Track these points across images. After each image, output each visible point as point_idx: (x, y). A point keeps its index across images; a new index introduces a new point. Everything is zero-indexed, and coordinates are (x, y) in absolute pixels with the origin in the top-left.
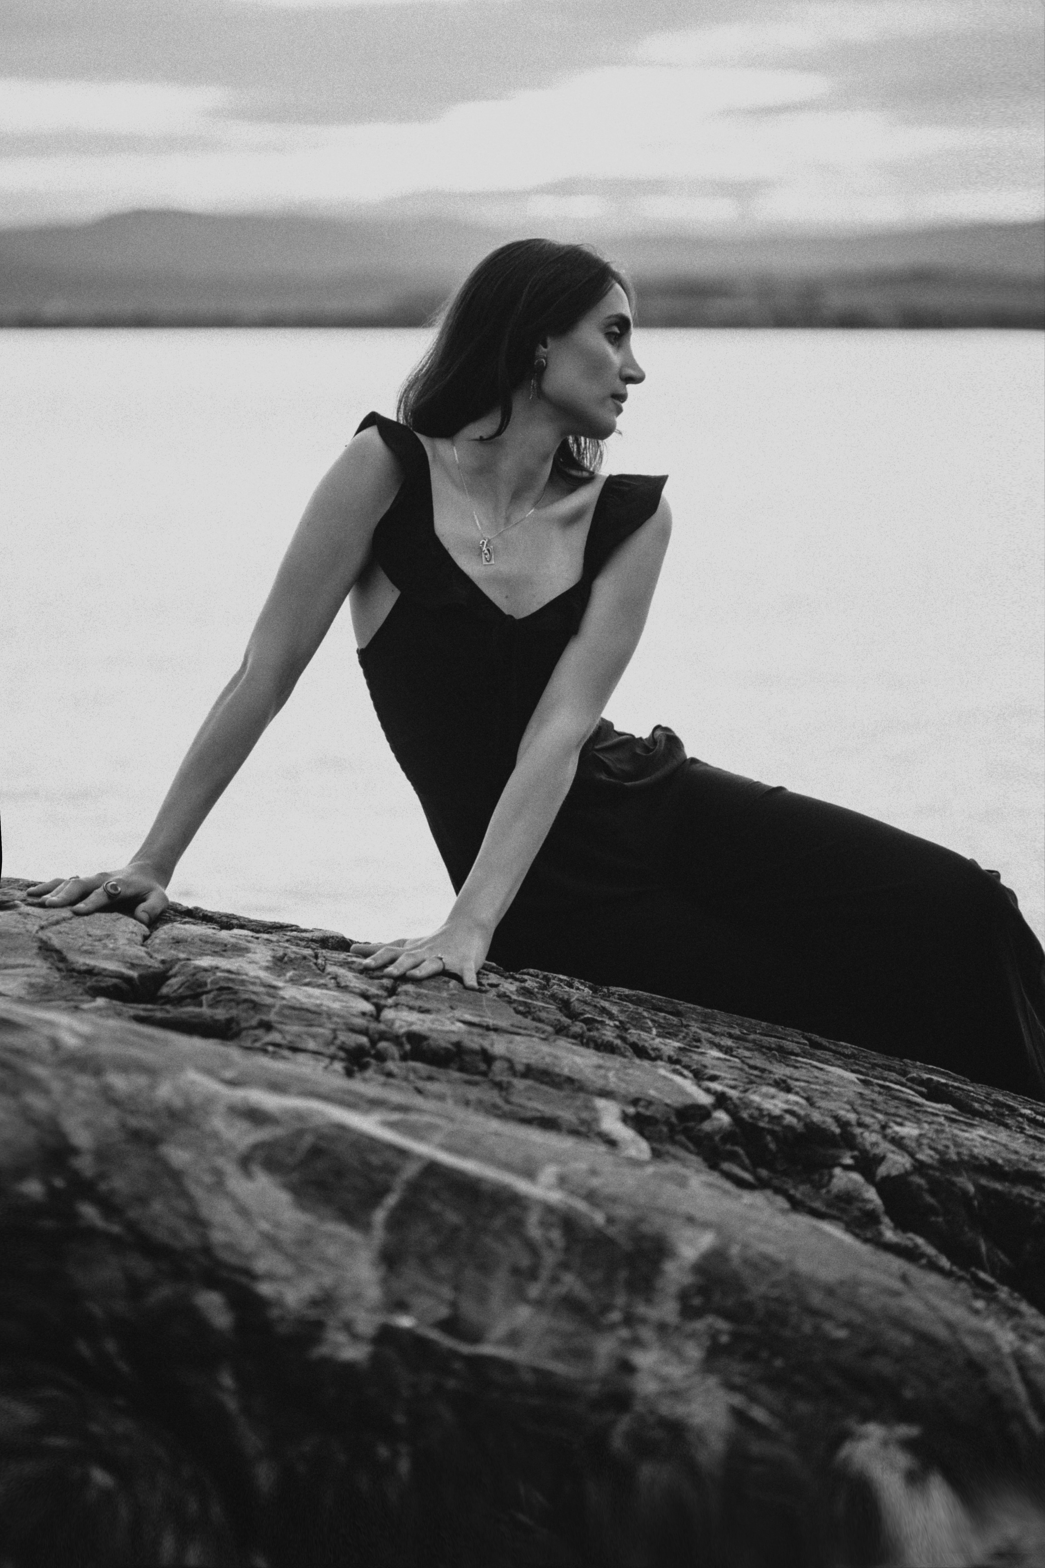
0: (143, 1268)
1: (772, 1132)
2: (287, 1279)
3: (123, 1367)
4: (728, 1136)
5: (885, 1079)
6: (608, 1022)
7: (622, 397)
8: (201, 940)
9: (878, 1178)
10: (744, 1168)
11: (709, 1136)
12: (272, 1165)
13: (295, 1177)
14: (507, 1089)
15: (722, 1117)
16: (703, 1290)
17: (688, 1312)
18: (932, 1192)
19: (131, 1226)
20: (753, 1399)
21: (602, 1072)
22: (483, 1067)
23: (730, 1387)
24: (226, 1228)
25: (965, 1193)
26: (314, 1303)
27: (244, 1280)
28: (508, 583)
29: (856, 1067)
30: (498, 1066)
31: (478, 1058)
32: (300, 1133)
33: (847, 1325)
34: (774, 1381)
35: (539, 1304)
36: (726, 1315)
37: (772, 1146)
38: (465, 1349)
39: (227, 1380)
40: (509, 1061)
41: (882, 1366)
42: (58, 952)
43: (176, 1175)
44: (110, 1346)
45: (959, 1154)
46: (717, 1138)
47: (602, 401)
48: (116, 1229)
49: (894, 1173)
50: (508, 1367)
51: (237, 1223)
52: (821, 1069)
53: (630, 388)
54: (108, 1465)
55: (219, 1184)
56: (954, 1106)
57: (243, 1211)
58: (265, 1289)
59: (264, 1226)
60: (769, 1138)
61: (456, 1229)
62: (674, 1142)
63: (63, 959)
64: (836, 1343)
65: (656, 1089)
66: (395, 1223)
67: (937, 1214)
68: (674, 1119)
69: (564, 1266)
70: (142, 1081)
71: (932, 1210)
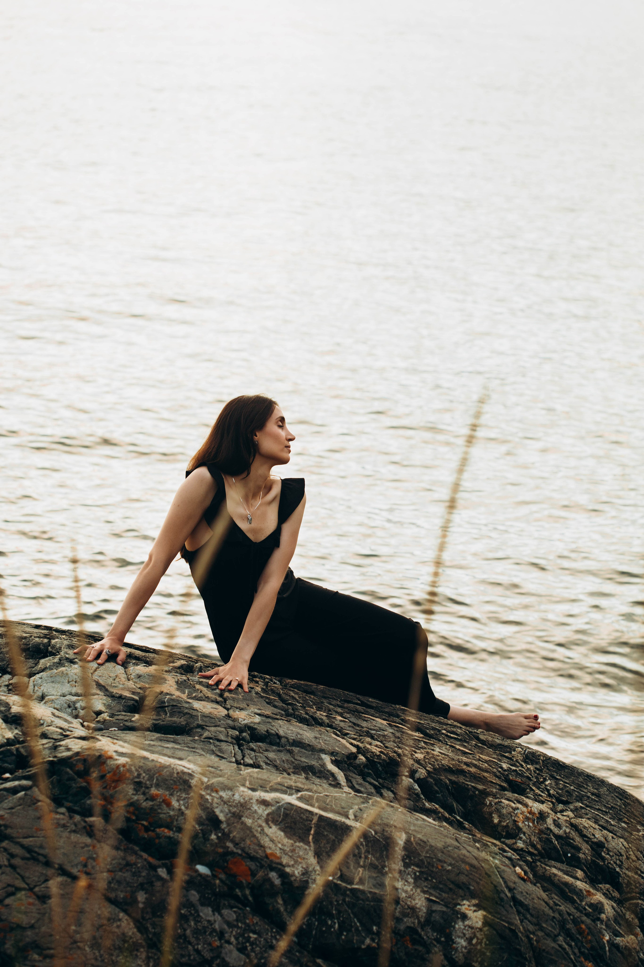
0: (253, 865)
1: (379, 763)
2: (293, 866)
3: (250, 898)
4: (366, 766)
5: (395, 722)
6: (297, 704)
7: (289, 447)
8: (148, 675)
9: (416, 779)
10: (374, 780)
11: (359, 766)
12: (275, 822)
13: (282, 825)
14: (292, 753)
15: (362, 758)
16: (408, 856)
17: (406, 865)
18: (436, 784)
19: (243, 850)
20: (431, 894)
21: (318, 740)
22: (278, 741)
23: (424, 892)
24: (270, 848)
25: (446, 784)
26: (303, 874)
27: (279, 866)
28: (255, 531)
29: (384, 717)
30: (283, 740)
31: (276, 737)
32: (279, 808)
33: (450, 864)
34: (435, 888)
35: (364, 867)
36: (417, 866)
37: (380, 768)
38: (349, 887)
39: (280, 901)
40: (287, 738)
41: (463, 878)
42: (104, 687)
43: (250, 829)
44: (247, 892)
45: (438, 764)
46: (362, 767)
47: (282, 450)
48: (240, 852)
49: (422, 777)
50: (363, 892)
51: (271, 845)
52: (374, 720)
53: (291, 443)
54: (254, 932)
55: (262, 831)
56: (422, 733)
57: (272, 841)
58: (288, 870)
59: (280, 845)
60: (379, 765)
61: (334, 840)
62: (350, 771)
63: (107, 690)
64: (448, 871)
65: (338, 747)
66: (316, 841)
67: (439, 794)
68: (346, 759)
69: (368, 852)
70: (230, 793)
71: (437, 792)
